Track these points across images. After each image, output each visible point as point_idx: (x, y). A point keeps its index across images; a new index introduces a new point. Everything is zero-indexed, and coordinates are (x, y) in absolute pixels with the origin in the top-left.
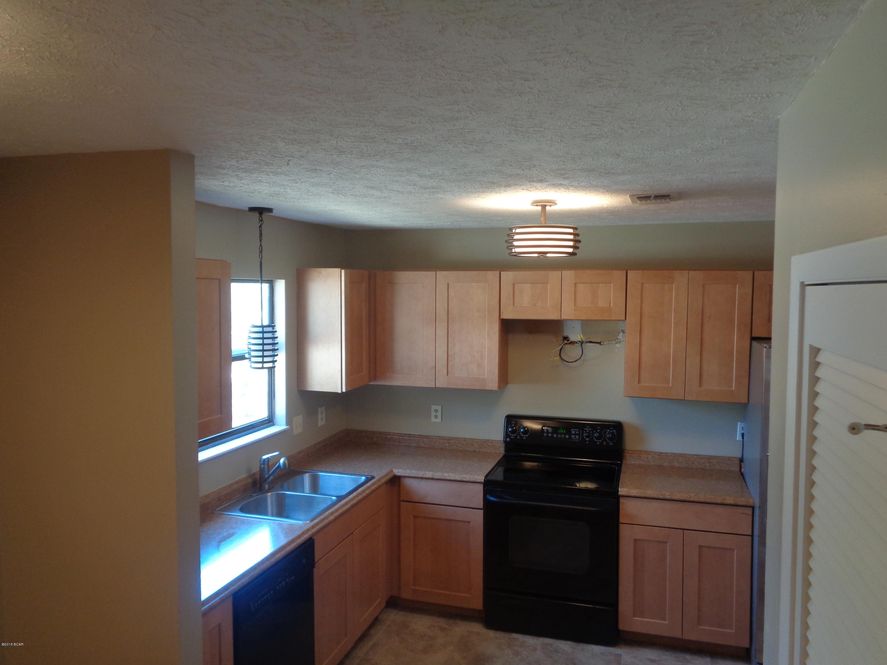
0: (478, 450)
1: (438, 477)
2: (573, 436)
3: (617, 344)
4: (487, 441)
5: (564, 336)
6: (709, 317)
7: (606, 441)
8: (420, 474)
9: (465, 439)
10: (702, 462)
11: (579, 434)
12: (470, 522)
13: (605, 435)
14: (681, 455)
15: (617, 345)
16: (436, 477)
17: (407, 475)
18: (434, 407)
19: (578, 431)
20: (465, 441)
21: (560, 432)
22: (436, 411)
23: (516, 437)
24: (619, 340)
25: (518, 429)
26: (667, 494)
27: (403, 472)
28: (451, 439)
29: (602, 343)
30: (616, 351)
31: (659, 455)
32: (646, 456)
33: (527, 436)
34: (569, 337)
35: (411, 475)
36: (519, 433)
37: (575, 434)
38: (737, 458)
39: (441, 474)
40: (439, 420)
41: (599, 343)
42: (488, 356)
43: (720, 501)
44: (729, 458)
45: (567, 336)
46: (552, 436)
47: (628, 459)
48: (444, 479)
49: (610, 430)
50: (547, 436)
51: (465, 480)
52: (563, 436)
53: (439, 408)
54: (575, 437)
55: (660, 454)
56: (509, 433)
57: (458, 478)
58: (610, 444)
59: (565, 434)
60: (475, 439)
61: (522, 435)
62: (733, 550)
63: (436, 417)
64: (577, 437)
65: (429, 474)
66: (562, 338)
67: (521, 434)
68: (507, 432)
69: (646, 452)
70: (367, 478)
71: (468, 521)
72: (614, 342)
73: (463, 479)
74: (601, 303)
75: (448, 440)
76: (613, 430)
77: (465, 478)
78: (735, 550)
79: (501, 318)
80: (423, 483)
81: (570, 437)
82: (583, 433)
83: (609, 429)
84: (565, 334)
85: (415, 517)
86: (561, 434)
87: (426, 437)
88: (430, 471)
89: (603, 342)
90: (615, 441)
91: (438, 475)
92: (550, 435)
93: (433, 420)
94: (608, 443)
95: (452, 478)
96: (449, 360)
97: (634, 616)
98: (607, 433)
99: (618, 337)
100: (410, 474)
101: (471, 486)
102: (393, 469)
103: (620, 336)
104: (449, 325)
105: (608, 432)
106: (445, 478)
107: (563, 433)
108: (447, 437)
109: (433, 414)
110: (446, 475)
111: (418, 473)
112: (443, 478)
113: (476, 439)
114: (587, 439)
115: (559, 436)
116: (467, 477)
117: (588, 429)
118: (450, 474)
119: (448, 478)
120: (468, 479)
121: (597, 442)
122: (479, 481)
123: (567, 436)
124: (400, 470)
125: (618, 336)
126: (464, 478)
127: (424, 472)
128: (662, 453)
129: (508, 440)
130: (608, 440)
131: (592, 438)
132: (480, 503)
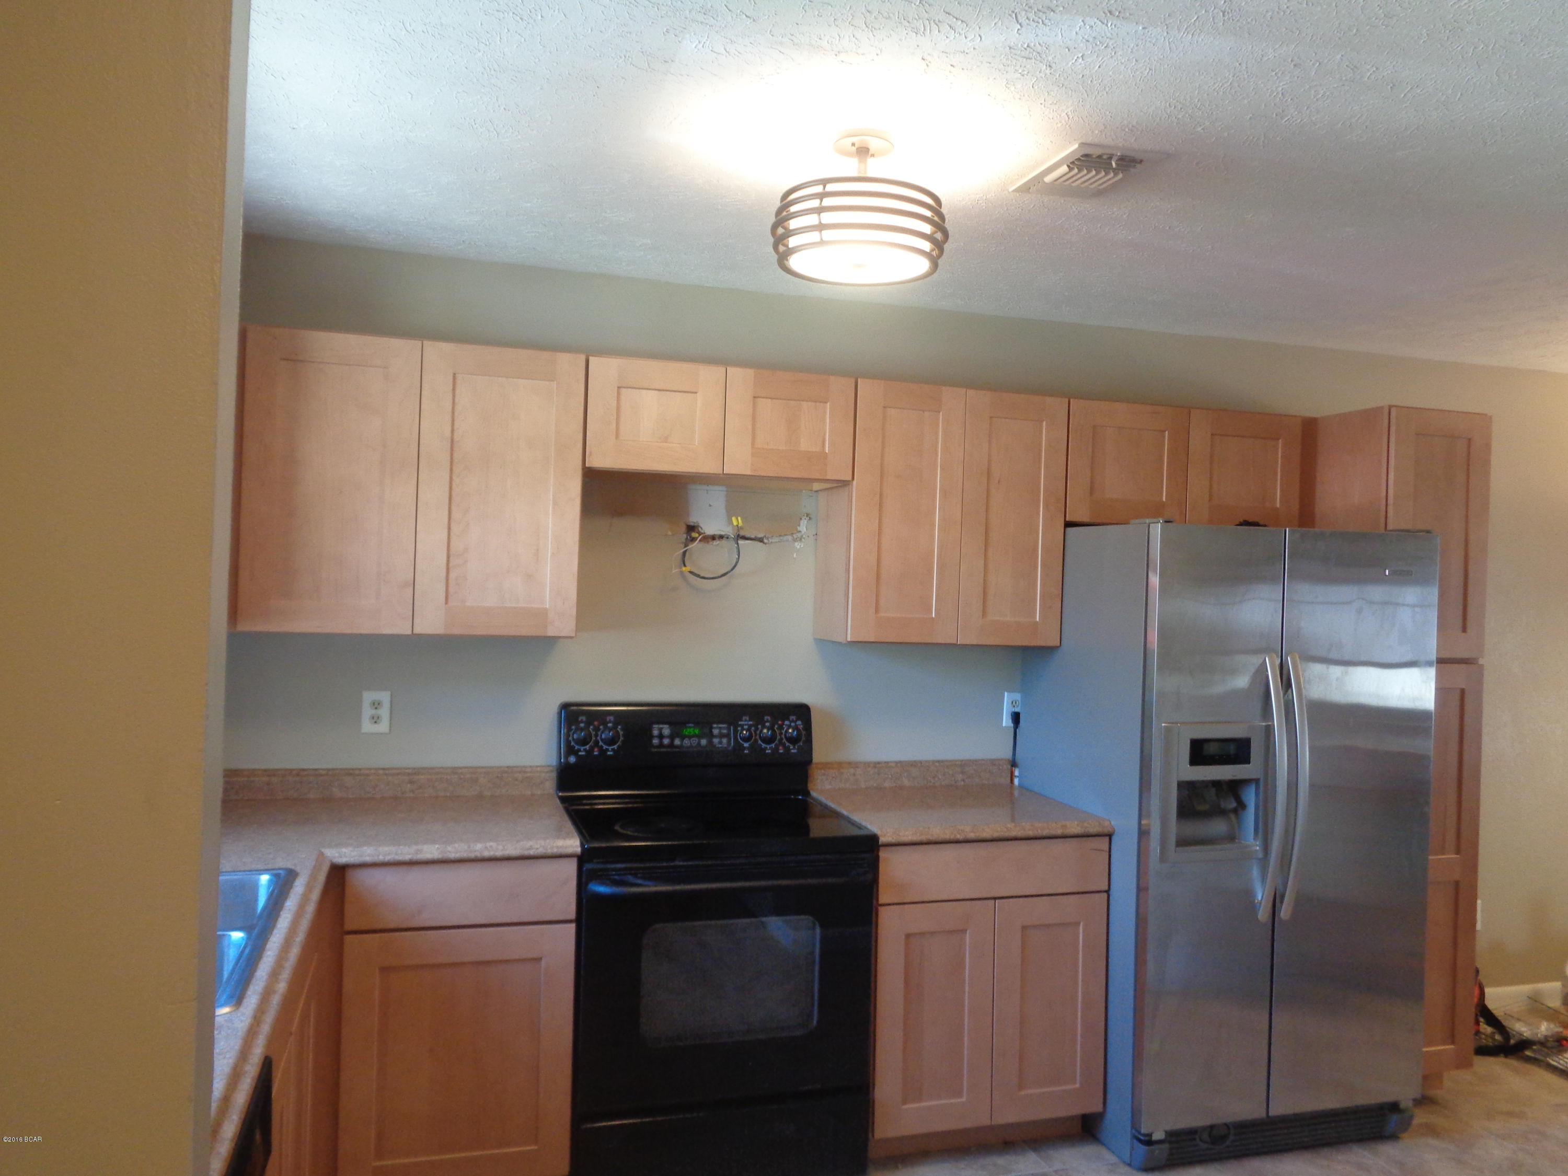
0: (489, 794)
1: (458, 856)
2: (716, 741)
3: (795, 541)
4: (510, 770)
5: (689, 524)
6: (999, 482)
7: (784, 745)
8: (406, 852)
9: (454, 770)
10: (951, 772)
11: (727, 736)
12: (538, 960)
13: (781, 734)
14: (913, 764)
15: (798, 545)
16: (452, 856)
17: (368, 859)
18: (368, 697)
19: (724, 727)
20: (455, 773)
21: (686, 733)
22: (376, 705)
23: (589, 752)
24: (799, 535)
25: (593, 733)
26: (968, 829)
27: (354, 854)
28: (417, 771)
29: (765, 541)
30: (795, 556)
31: (875, 767)
32: (852, 771)
33: (615, 747)
34: (701, 525)
35: (381, 858)
36: (597, 743)
37: (721, 736)
38: (1006, 760)
39: (466, 847)
40: (383, 727)
41: (761, 540)
42: (553, 554)
43: (1059, 832)
44: (993, 762)
45: (696, 525)
46: (671, 745)
47: (818, 781)
48: (476, 857)
49: (791, 722)
50: (661, 745)
51: (532, 852)
52: (694, 741)
53: (384, 697)
54: (720, 743)
55: (876, 765)
56: (573, 743)
57: (512, 849)
58: (792, 751)
59: (699, 737)
60: (479, 767)
61: (605, 747)
62: (1078, 924)
63: (376, 720)
64: (725, 741)
65: (431, 851)
66: (684, 529)
67: (601, 743)
68: (568, 743)
69: (850, 763)
70: (277, 876)
71: (535, 956)
72: (790, 538)
73: (526, 853)
74: (805, 445)
75: (409, 774)
76: (795, 722)
77: (531, 848)
78: (1082, 924)
79: (587, 465)
80: (414, 876)
81: (710, 742)
82: (736, 731)
83: (788, 719)
84: (693, 520)
85: (386, 970)
86: (690, 737)
87: (350, 772)
88: (434, 842)
89: (768, 539)
90: (801, 744)
91: (455, 850)
92: (666, 741)
93: (367, 727)
94: (787, 750)
95: (499, 854)
96: (451, 565)
97: (905, 1102)
98: (785, 729)
99: (798, 528)
100: (378, 856)
101: (546, 868)
102: (323, 850)
103: (803, 527)
104: (454, 478)
105: (786, 725)
106: (478, 854)
107: (695, 736)
108: (406, 769)
109: (367, 712)
110: (479, 846)
111: (400, 852)
112: (472, 855)
113: (483, 768)
114: (746, 745)
115: (686, 742)
116: (536, 846)
117: (746, 722)
118: (488, 844)
119: (487, 854)
120: (541, 851)
121: (766, 748)
122: (570, 851)
123: (704, 742)
124: (344, 850)
125: (799, 526)
126: (529, 849)
127: (414, 848)
128: (879, 763)
129: (572, 759)
130: (787, 744)
131: (756, 741)
132: (567, 906)
